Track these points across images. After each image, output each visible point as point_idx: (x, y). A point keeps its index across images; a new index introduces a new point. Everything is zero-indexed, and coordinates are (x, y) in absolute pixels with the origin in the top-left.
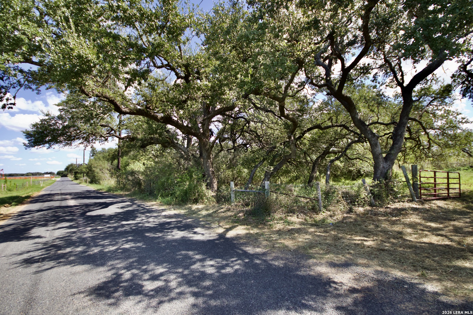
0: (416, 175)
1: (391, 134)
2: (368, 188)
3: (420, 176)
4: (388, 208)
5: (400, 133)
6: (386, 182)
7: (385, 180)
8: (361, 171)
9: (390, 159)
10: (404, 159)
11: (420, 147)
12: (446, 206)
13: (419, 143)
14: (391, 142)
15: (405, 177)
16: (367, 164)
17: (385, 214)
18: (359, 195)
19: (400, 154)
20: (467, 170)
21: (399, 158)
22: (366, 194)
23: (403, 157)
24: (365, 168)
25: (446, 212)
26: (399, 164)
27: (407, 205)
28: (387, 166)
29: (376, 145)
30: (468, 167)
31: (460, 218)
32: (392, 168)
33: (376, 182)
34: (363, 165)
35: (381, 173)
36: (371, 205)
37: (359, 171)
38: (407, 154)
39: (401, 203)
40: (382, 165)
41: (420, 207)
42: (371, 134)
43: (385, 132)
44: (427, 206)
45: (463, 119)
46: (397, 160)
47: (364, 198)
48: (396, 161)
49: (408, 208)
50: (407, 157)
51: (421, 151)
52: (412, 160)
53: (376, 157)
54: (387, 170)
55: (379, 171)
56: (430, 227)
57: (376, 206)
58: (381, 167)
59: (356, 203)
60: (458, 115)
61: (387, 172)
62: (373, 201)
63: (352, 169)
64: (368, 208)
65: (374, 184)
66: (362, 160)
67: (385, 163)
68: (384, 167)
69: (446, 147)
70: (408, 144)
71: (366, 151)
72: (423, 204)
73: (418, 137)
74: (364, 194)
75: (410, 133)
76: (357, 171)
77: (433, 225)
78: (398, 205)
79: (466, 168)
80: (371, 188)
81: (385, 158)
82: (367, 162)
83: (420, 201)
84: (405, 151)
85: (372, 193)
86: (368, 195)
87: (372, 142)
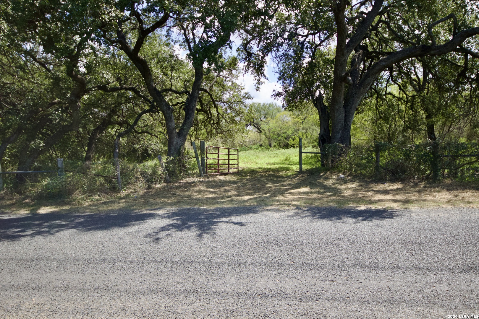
0: (204, 151)
1: (184, 104)
2: (164, 165)
3: (206, 152)
4: (180, 182)
5: (192, 107)
6: (179, 158)
7: (179, 156)
8: (149, 149)
9: (182, 135)
10: (196, 134)
11: (210, 121)
12: (224, 179)
13: (209, 117)
14: (183, 113)
15: (195, 153)
16: (155, 140)
17: (179, 187)
18: (156, 172)
19: (192, 129)
20: (257, 149)
21: (191, 133)
22: (162, 171)
23: (195, 132)
24: (154, 146)
25: (223, 183)
26: (191, 141)
27: (196, 179)
28: (180, 142)
29: (171, 118)
30: (258, 146)
31: (231, 185)
32: (184, 145)
33: (171, 158)
34: (150, 142)
35: (175, 149)
36: (166, 181)
37: (146, 150)
38: (199, 129)
39: (191, 178)
40: (176, 140)
41: (206, 180)
42: (166, 106)
43: (177, 101)
44: (211, 179)
45: (246, 94)
46: (190, 135)
47: (160, 175)
48: (188, 137)
49: (197, 181)
50: (199, 132)
51: (212, 126)
52: (204, 136)
53: (170, 132)
54: (180, 147)
55: (173, 147)
56: (210, 191)
57: (170, 182)
58: (175, 143)
59: (153, 180)
60: (242, 89)
61: (180, 148)
62: (168, 177)
63: (138, 146)
64: (164, 184)
65: (169, 160)
66: (151, 134)
67: (178, 139)
68: (177, 143)
69: (233, 123)
70: (200, 117)
71: (156, 122)
72: (208, 178)
73: (209, 110)
74: (160, 171)
75: (202, 105)
76: (143, 149)
77: (212, 190)
78: (189, 180)
79: (256, 147)
80: (166, 164)
81: (179, 134)
82: (157, 137)
83: (206, 176)
84: (197, 125)
85: (167, 170)
86: (164, 171)
87: (167, 115)
